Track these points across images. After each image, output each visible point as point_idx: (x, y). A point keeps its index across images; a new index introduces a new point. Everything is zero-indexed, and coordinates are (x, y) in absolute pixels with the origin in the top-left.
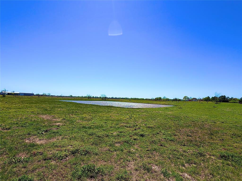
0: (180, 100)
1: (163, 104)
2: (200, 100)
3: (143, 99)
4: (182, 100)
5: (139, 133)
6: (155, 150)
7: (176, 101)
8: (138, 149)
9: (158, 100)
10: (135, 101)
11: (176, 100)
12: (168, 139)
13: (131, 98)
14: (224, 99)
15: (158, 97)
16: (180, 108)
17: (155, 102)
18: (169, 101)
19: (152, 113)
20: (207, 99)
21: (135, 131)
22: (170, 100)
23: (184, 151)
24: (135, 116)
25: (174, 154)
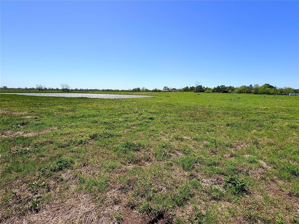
2: (180, 91)
3: (118, 91)
4: (162, 90)
7: (156, 92)
10: (111, 92)
13: (103, 90)
14: (200, 90)
15: (136, 88)
20: (186, 90)
22: (150, 91)
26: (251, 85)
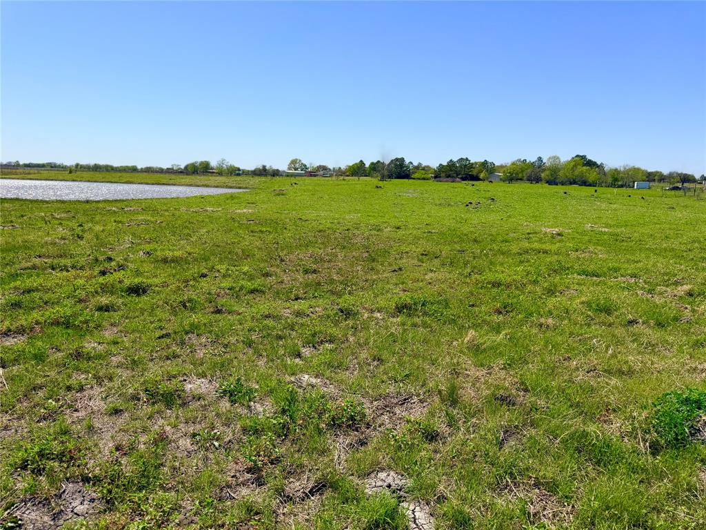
0: (276, 173)
1: (217, 187)
2: (340, 173)
3: (134, 169)
4: (284, 171)
5: (120, 282)
6: (194, 329)
7: (266, 175)
8: (119, 340)
9: (200, 170)
10: (98, 175)
11: (262, 172)
12: (241, 289)
13: (77, 165)
14: (400, 171)
15: (196, 163)
16: (279, 195)
17: (188, 179)
18: (239, 175)
19: (177, 213)
20: (358, 170)
21: (101, 279)
22: (244, 171)
23: (298, 314)
24: (98, 228)
25: (267, 327)
26: (540, 159)
